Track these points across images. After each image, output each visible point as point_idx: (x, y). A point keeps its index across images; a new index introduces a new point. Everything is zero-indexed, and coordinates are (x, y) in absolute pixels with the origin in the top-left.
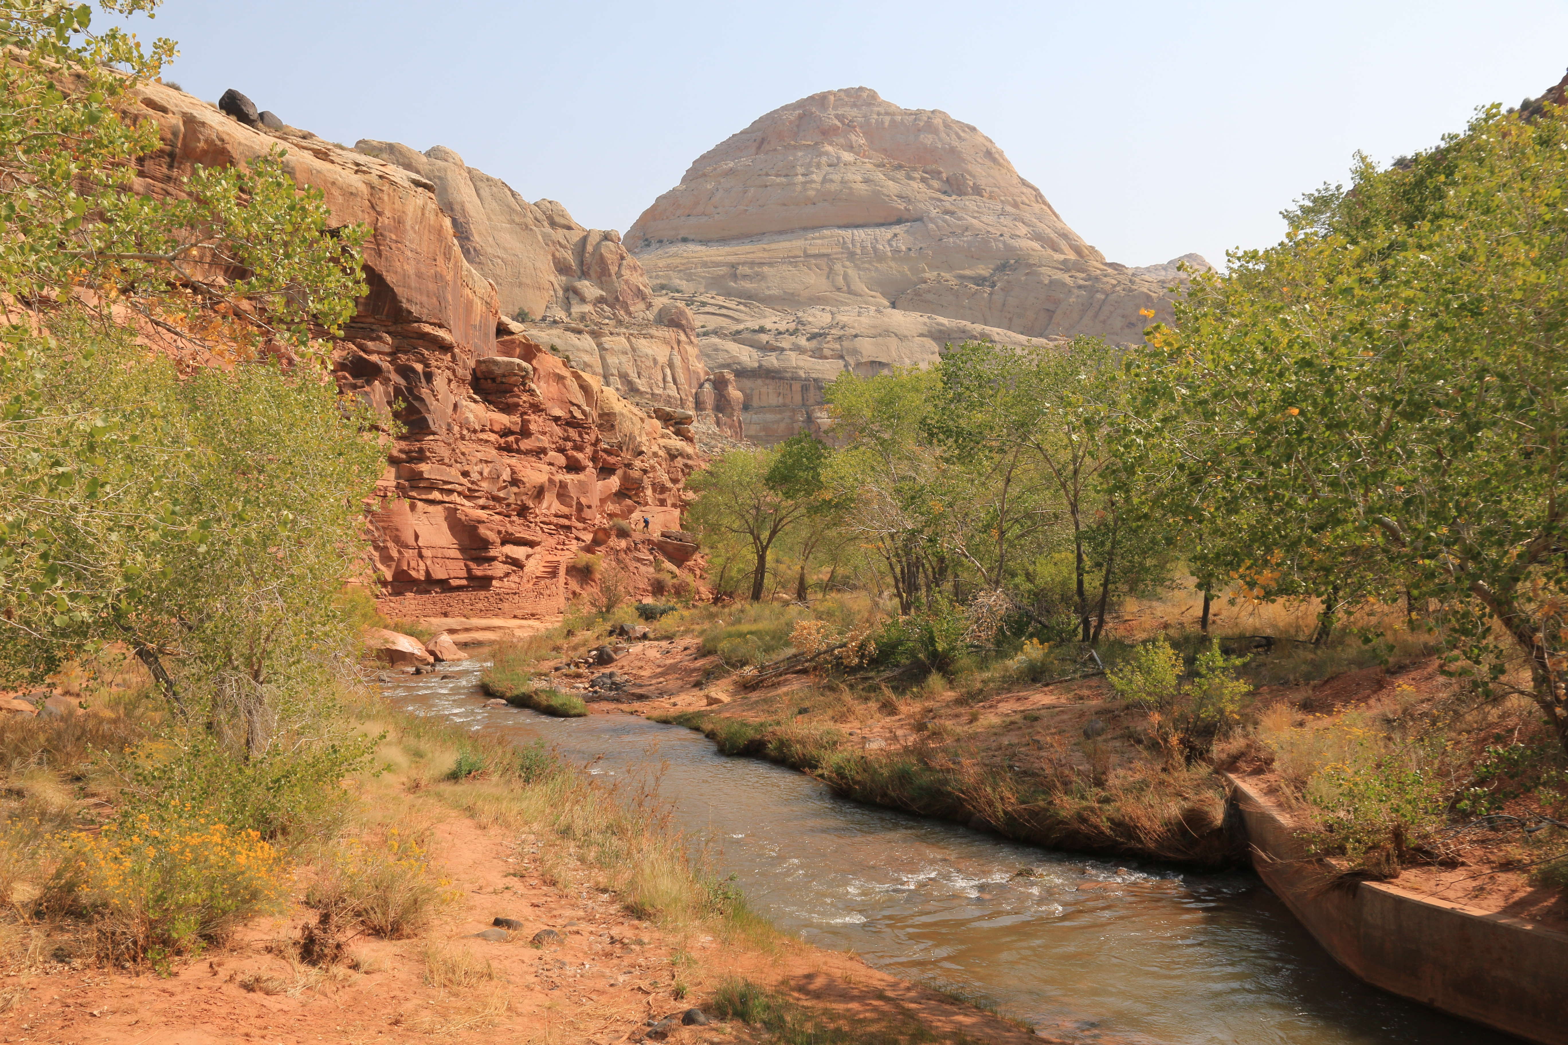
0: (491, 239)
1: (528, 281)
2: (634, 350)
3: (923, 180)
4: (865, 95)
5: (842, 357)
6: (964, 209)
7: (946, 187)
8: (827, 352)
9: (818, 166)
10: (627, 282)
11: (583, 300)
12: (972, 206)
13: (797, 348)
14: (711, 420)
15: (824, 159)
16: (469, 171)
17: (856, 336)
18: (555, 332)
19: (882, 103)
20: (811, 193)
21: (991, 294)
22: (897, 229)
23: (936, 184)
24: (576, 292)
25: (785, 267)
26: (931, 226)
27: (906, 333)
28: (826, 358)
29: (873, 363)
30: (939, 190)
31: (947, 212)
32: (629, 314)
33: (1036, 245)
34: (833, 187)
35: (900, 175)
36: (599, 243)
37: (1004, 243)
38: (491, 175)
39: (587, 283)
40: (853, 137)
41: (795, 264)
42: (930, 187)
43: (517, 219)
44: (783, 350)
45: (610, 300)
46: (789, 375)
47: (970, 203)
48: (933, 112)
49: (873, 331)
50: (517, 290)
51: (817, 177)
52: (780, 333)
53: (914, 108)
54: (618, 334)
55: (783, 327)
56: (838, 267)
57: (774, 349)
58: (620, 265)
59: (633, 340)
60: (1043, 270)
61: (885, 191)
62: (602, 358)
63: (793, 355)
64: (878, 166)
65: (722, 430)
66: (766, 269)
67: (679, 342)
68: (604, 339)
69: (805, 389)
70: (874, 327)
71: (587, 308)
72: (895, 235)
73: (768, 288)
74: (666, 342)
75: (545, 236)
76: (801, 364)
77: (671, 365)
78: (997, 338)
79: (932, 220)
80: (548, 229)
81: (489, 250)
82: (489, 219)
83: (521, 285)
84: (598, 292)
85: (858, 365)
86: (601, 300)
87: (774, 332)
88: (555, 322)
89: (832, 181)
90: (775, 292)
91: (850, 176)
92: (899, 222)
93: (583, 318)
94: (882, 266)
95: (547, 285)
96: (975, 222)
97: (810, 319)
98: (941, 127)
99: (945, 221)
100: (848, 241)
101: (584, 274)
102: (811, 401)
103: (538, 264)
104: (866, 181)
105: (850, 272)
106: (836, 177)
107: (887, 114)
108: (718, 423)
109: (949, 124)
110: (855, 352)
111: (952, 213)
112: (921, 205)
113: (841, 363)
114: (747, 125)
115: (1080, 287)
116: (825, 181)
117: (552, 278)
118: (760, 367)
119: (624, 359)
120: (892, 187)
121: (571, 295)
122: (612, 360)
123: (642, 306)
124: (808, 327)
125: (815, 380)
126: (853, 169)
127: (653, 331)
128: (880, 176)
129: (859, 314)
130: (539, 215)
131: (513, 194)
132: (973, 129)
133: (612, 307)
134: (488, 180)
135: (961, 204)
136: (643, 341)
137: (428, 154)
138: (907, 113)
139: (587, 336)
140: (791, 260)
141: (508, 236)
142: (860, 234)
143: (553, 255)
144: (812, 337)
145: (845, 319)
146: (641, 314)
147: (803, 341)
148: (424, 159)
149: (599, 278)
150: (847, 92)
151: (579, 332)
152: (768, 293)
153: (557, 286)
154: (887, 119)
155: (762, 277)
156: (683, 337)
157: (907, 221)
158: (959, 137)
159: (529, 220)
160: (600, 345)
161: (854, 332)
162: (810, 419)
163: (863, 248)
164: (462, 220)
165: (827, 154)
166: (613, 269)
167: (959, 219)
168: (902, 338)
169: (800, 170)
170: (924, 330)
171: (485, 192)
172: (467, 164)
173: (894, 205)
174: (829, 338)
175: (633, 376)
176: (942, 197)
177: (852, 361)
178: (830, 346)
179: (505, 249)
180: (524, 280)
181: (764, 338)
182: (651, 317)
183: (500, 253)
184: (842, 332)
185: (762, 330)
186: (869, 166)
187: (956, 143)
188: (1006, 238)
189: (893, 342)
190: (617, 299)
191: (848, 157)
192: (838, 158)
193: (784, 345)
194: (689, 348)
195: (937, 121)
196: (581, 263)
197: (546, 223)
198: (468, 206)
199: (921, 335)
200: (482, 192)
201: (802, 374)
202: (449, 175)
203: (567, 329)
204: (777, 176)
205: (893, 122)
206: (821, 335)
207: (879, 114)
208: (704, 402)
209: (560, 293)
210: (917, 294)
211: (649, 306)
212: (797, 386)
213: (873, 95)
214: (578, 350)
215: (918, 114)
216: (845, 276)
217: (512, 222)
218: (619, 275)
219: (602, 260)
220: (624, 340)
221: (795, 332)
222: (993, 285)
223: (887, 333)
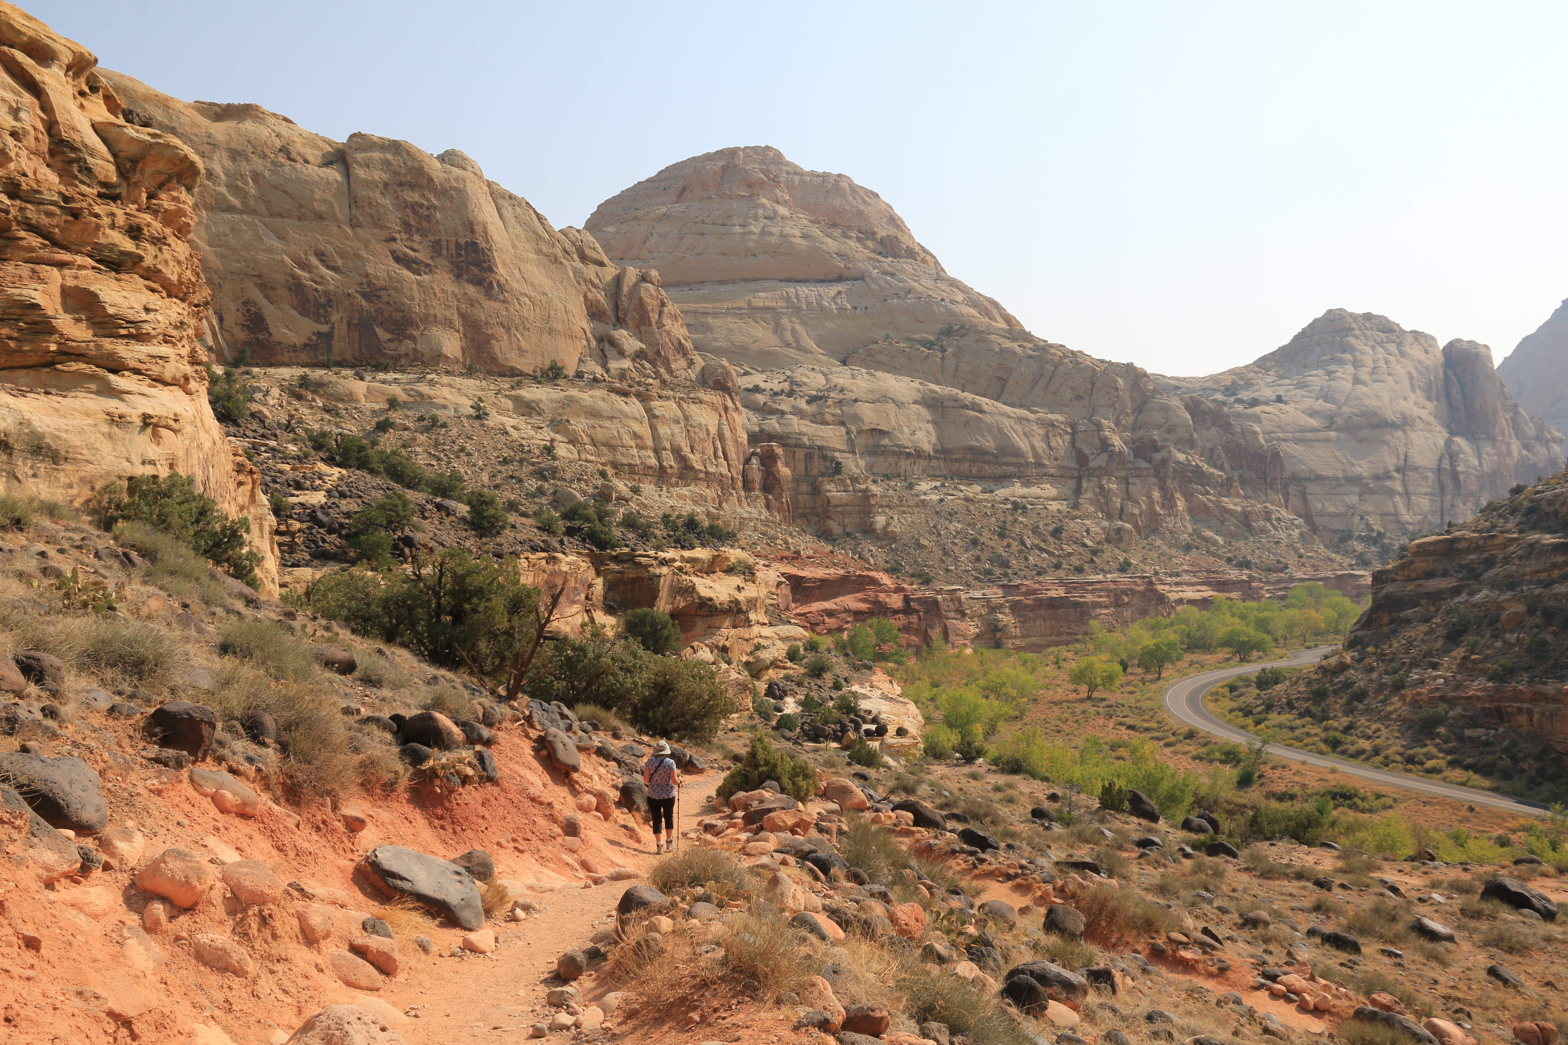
0: (516, 272)
1: (559, 327)
2: (686, 418)
3: (859, 240)
4: (771, 154)
5: (843, 423)
6: (902, 271)
7: (880, 248)
8: (829, 418)
9: (756, 218)
10: (668, 333)
11: (622, 353)
12: (909, 269)
13: (798, 412)
14: (761, 502)
15: (760, 212)
16: (489, 184)
17: (856, 401)
18: (600, 393)
19: (788, 164)
20: (751, 244)
21: (943, 359)
22: (840, 287)
23: (870, 244)
24: (613, 343)
25: (729, 319)
26: (873, 286)
27: (903, 399)
28: (828, 424)
29: (874, 430)
30: (874, 251)
31: (886, 273)
32: (670, 371)
33: (973, 311)
34: (773, 240)
35: (837, 232)
36: (636, 285)
37: (946, 307)
38: (513, 191)
39: (625, 332)
40: (778, 192)
41: (741, 317)
42: (866, 247)
43: (545, 249)
44: (783, 413)
45: (651, 354)
46: (792, 442)
47: (907, 265)
48: (839, 175)
49: (871, 396)
50: (546, 338)
51: (755, 228)
52: (776, 394)
53: (820, 170)
54: (668, 398)
55: (777, 388)
56: (785, 321)
57: (773, 412)
58: (660, 313)
59: (685, 405)
60: (993, 337)
61: (825, 247)
62: (653, 428)
63: (795, 420)
64: (813, 222)
65: (772, 515)
66: (710, 320)
67: (726, 409)
68: (654, 404)
69: (809, 457)
70: (873, 392)
71: (626, 364)
72: (839, 293)
73: (716, 340)
74: (714, 408)
75: (576, 272)
76: (804, 429)
77: (721, 436)
78: (986, 408)
79: (873, 280)
80: (578, 264)
81: (515, 285)
82: (514, 246)
83: (551, 331)
84: (639, 345)
85: (860, 432)
86: (639, 355)
87: (768, 393)
88: (595, 380)
89: (771, 234)
90: (722, 344)
91: (788, 230)
92: (839, 279)
93: (622, 375)
94: (830, 325)
95: (580, 333)
96: (916, 285)
97: (805, 380)
98: (848, 190)
99: (887, 282)
100: (793, 295)
101: (620, 322)
102: (815, 472)
103: (570, 307)
104: (805, 236)
105: (798, 327)
106: (774, 230)
107: (796, 173)
108: (768, 506)
109: (854, 189)
110: (857, 418)
111: (893, 275)
112: (860, 265)
113: (843, 430)
114: (653, 173)
115: (1030, 357)
116: (764, 233)
117: (585, 325)
118: (762, 431)
119: (676, 429)
120: (831, 245)
121: (607, 347)
122: (664, 430)
123: (683, 363)
124: (804, 388)
125: (820, 448)
126: (791, 223)
127: (701, 395)
128: (816, 232)
129: (853, 377)
130: (568, 246)
131: (539, 217)
132: (876, 195)
133: (653, 363)
134: (511, 197)
135: (898, 266)
136: (692, 406)
137: (442, 158)
138: (813, 174)
139: (634, 399)
140: (737, 313)
141: (534, 269)
142: (804, 290)
143: (585, 296)
144: (812, 400)
145: (841, 381)
146: (683, 374)
147: (803, 404)
148: (437, 164)
149: (638, 327)
150: (755, 149)
151: (625, 394)
152: (715, 344)
153: (589, 335)
154: (797, 179)
155: (708, 328)
156: (729, 403)
157: (847, 279)
158: (865, 202)
159: (559, 252)
160: (649, 411)
161: (853, 396)
162: (816, 491)
163: (809, 304)
164: (483, 245)
165: (763, 206)
166: (654, 317)
167: (901, 281)
168: (899, 404)
169: (735, 220)
170: (918, 396)
171: (508, 212)
172: (487, 176)
173: (835, 262)
174: (830, 401)
175: (686, 450)
176: (879, 257)
177: (853, 428)
178: (831, 411)
179: (533, 285)
180: (555, 325)
181: (761, 398)
182: (694, 377)
183: (528, 290)
184: (841, 396)
185: (757, 389)
186: (805, 222)
187: (862, 207)
188: (947, 303)
189: (891, 408)
190: (658, 353)
191: (782, 210)
192: (775, 211)
193: (784, 407)
194: (736, 415)
195: (844, 184)
196: (616, 308)
197: (575, 256)
198: (491, 229)
199: (916, 402)
200: (504, 211)
201: (805, 440)
202: (470, 188)
203: (612, 390)
204: (714, 224)
205: (802, 181)
206: (821, 398)
207: (788, 173)
208: (753, 481)
209: (594, 343)
210: (870, 355)
211: (691, 363)
212: (800, 454)
213: (779, 155)
214: (627, 417)
215: (825, 176)
216: (794, 332)
217: (539, 252)
218: (660, 325)
219: (641, 306)
220: (672, 404)
221: (791, 394)
222: (943, 350)
223: (884, 398)
